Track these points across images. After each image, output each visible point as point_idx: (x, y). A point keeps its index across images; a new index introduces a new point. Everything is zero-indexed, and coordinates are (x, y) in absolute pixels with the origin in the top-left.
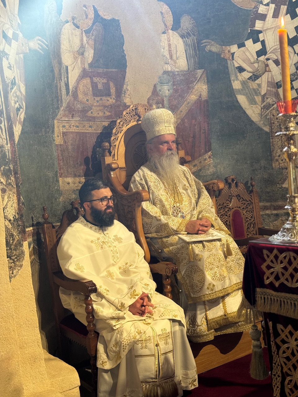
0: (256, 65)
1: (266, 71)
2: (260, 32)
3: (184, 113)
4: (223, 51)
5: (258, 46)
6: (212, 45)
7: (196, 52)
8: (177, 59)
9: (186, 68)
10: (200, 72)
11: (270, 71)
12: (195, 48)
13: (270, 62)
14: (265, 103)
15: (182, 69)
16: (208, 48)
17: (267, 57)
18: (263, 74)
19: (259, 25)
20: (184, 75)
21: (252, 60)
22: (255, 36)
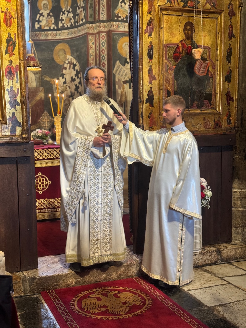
0: (63, 87)
1: (66, 90)
2: (64, 74)
3: (33, 104)
4: (51, 80)
5: (64, 80)
6: (47, 78)
7: (40, 80)
8: (32, 82)
9: (35, 87)
10: (41, 88)
11: (67, 90)
12: (40, 79)
13: (68, 87)
14: (65, 103)
15: (33, 87)
16: (45, 79)
17: (67, 84)
18: (65, 91)
19: (64, 72)
20: (34, 89)
21: (62, 86)
22: (63, 75)
